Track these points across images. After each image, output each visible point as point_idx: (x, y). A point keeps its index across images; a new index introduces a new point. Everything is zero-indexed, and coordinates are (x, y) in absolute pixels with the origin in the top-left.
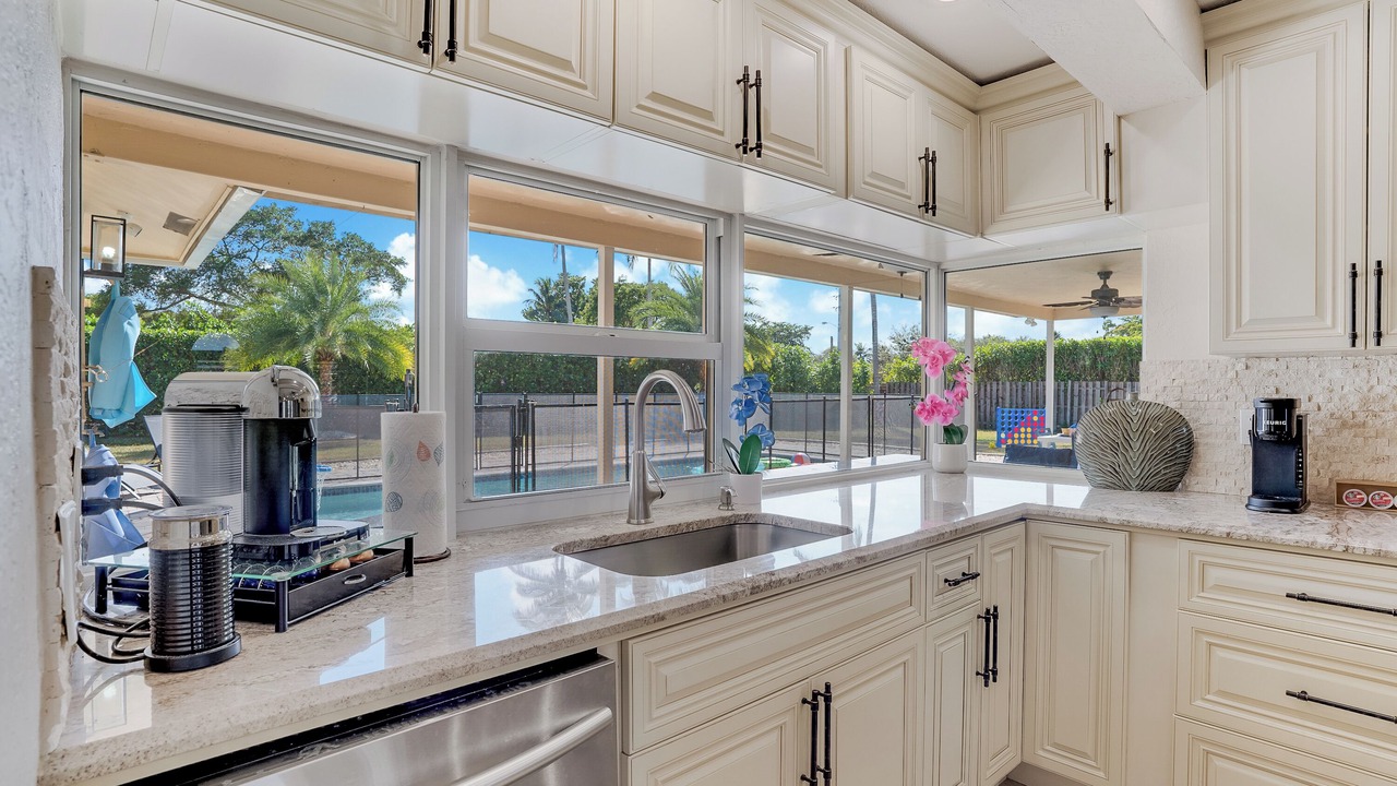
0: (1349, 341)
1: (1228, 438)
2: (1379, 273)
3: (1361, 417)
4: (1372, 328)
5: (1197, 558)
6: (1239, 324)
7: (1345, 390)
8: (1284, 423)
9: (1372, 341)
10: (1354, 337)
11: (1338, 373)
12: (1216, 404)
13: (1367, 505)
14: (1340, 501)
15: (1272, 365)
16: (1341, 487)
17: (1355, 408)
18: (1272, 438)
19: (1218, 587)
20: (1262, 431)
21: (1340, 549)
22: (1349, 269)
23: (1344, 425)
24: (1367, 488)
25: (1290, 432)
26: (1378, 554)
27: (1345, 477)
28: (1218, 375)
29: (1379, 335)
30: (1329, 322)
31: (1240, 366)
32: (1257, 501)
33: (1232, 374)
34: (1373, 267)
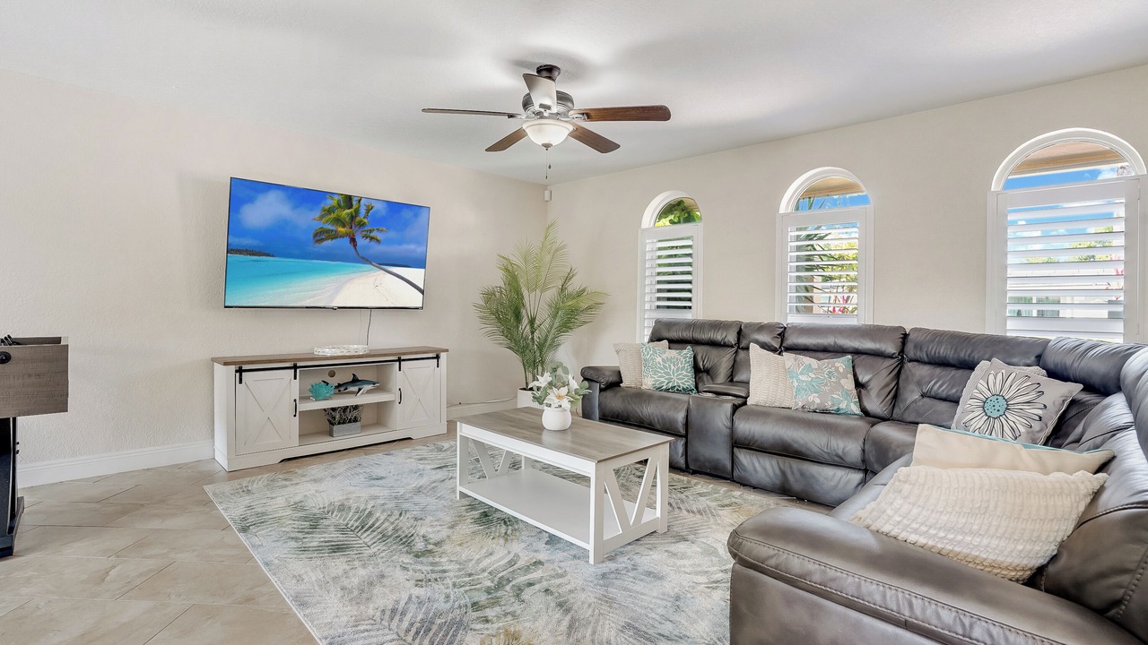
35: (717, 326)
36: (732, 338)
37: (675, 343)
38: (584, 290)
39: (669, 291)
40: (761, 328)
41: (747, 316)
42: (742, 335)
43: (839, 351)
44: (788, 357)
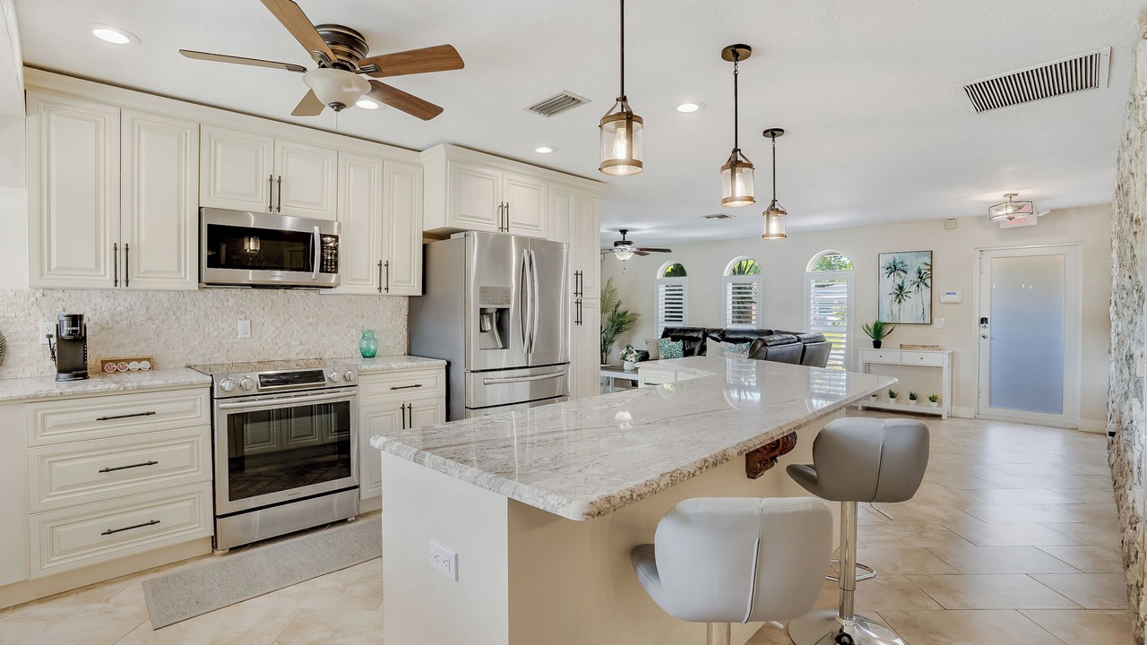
0: (114, 284)
1: (31, 341)
2: (127, 250)
3: (111, 323)
4: (124, 278)
5: (39, 413)
6: (49, 269)
7: (103, 308)
8: (78, 328)
9: (124, 284)
10: (116, 281)
11: (98, 300)
12: (22, 320)
13: (117, 370)
14: (103, 371)
15: (60, 294)
16: (104, 362)
17: (108, 319)
18: (72, 337)
19: (55, 427)
20: (64, 334)
21: (122, 389)
22: (113, 246)
23: (103, 329)
24: (116, 361)
25: (80, 335)
26: (139, 388)
27: (104, 357)
28: (22, 300)
29: (127, 281)
30: (102, 273)
31: (39, 294)
32: (63, 376)
33: (32, 299)
34: (124, 247)
35: (693, 330)
36: (701, 336)
37: (675, 339)
38: (626, 312)
39: (671, 312)
40: (714, 331)
41: (708, 325)
42: (706, 333)
43: (744, 340)
44: (723, 343)
